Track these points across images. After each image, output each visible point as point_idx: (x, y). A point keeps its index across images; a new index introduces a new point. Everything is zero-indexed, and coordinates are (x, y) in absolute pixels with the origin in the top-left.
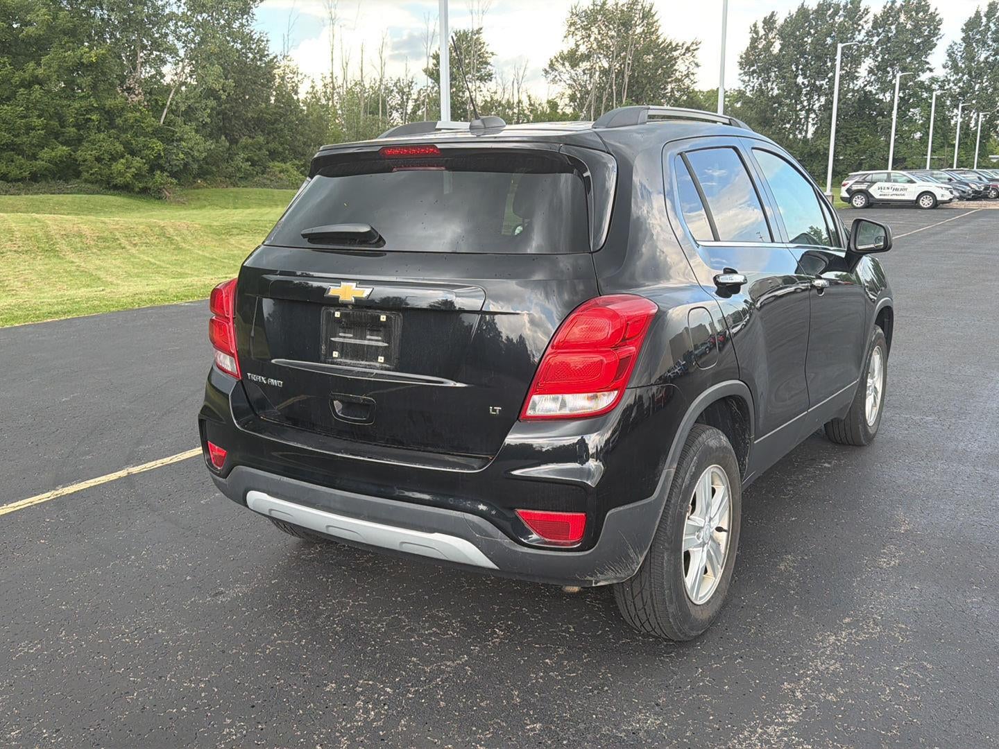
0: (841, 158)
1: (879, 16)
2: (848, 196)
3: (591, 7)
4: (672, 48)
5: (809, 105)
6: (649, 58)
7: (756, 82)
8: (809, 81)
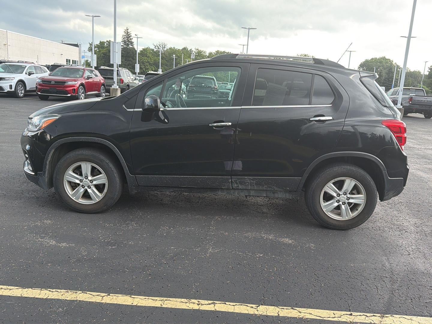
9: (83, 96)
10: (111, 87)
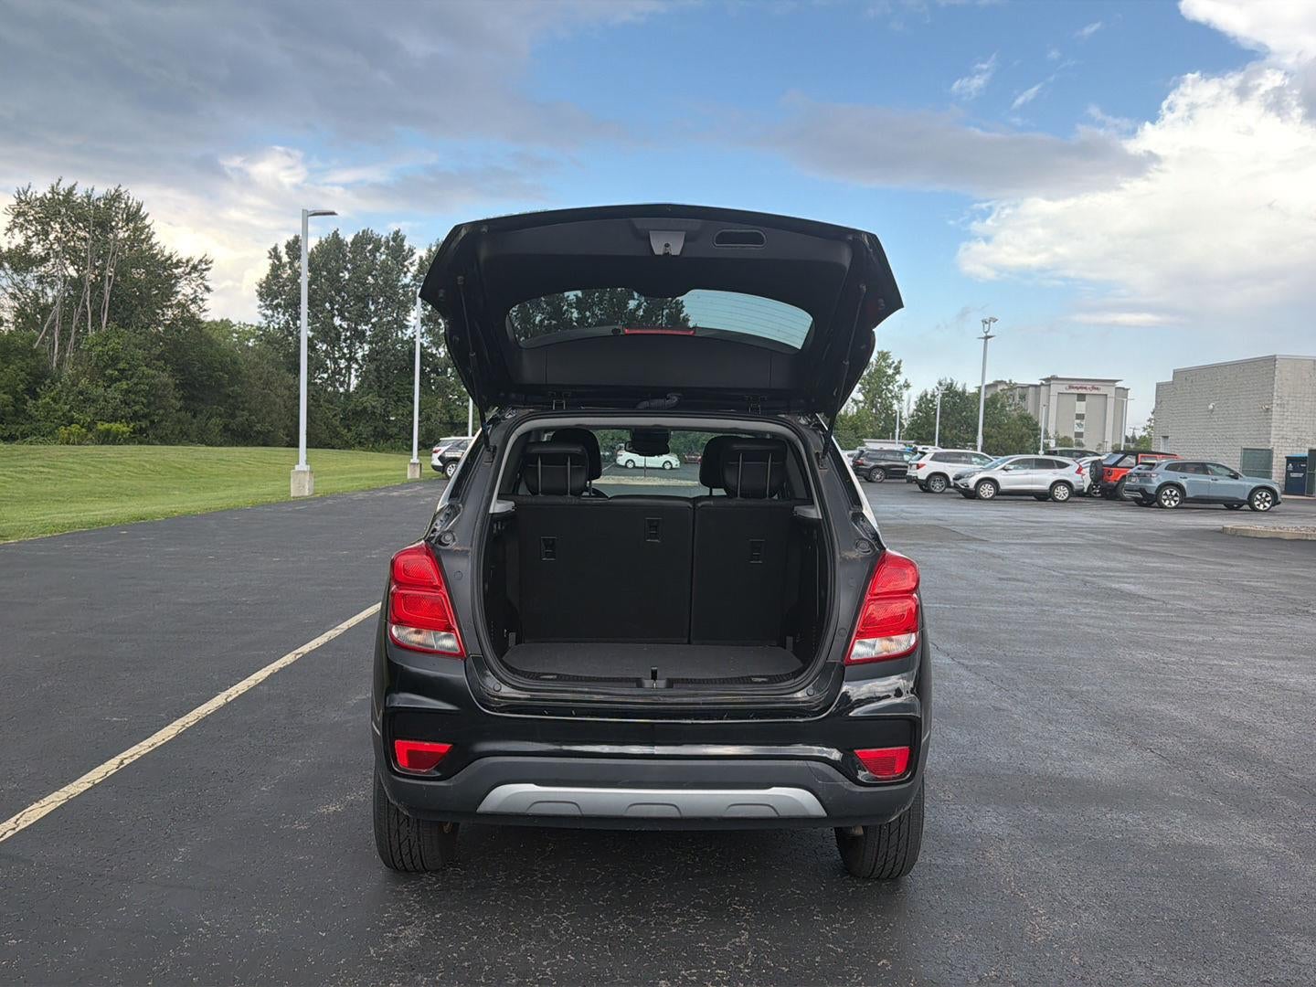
0: (393, 418)
1: (424, 258)
2: (440, 464)
3: (49, 196)
4: (172, 264)
5: (350, 353)
6: (138, 274)
7: (282, 318)
8: (348, 325)
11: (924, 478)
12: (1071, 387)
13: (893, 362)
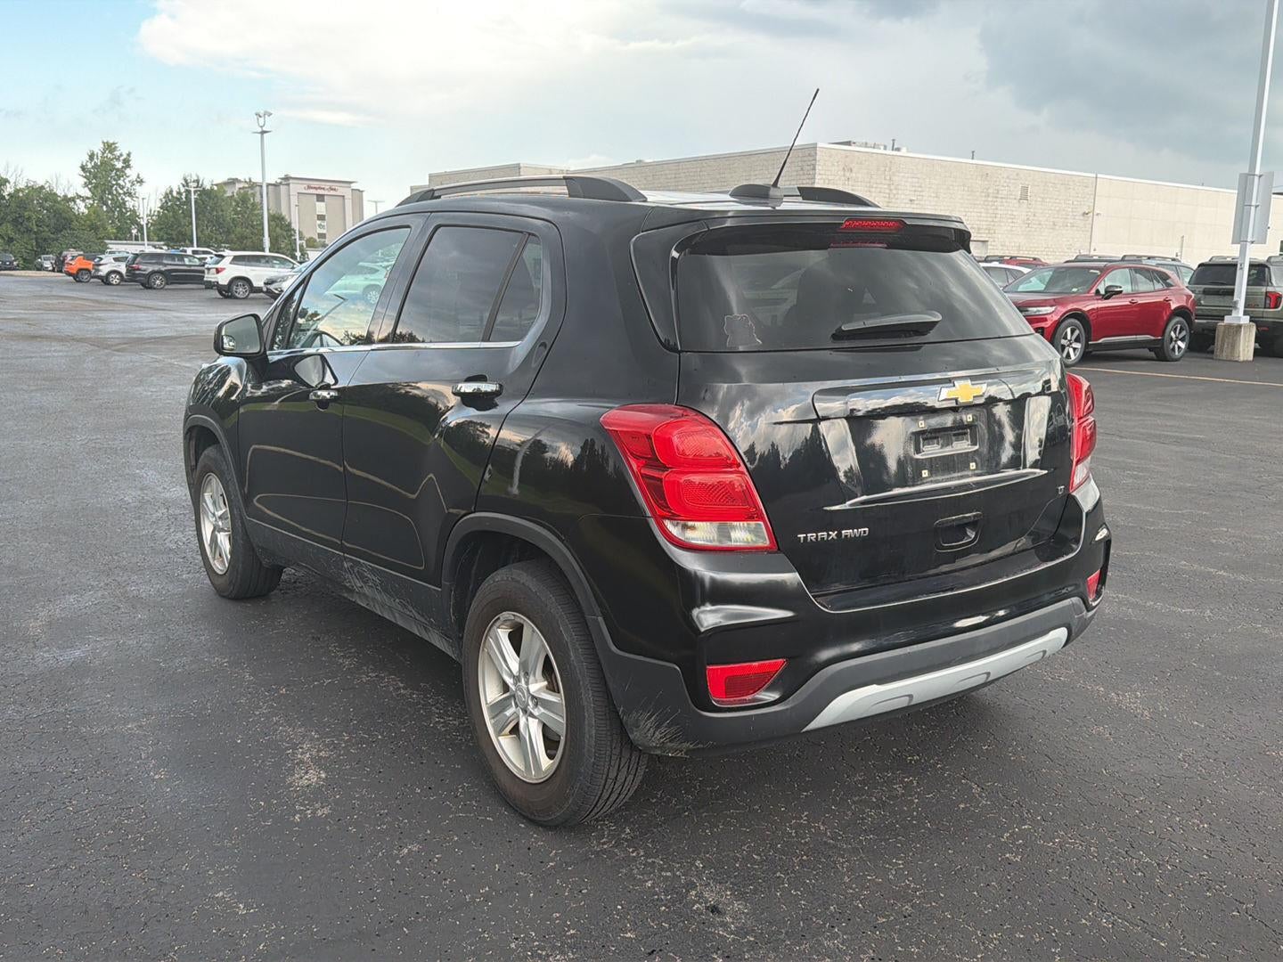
9: (1075, 349)
10: (1223, 320)
11: (226, 283)
12: (309, 187)
13: (121, 155)
